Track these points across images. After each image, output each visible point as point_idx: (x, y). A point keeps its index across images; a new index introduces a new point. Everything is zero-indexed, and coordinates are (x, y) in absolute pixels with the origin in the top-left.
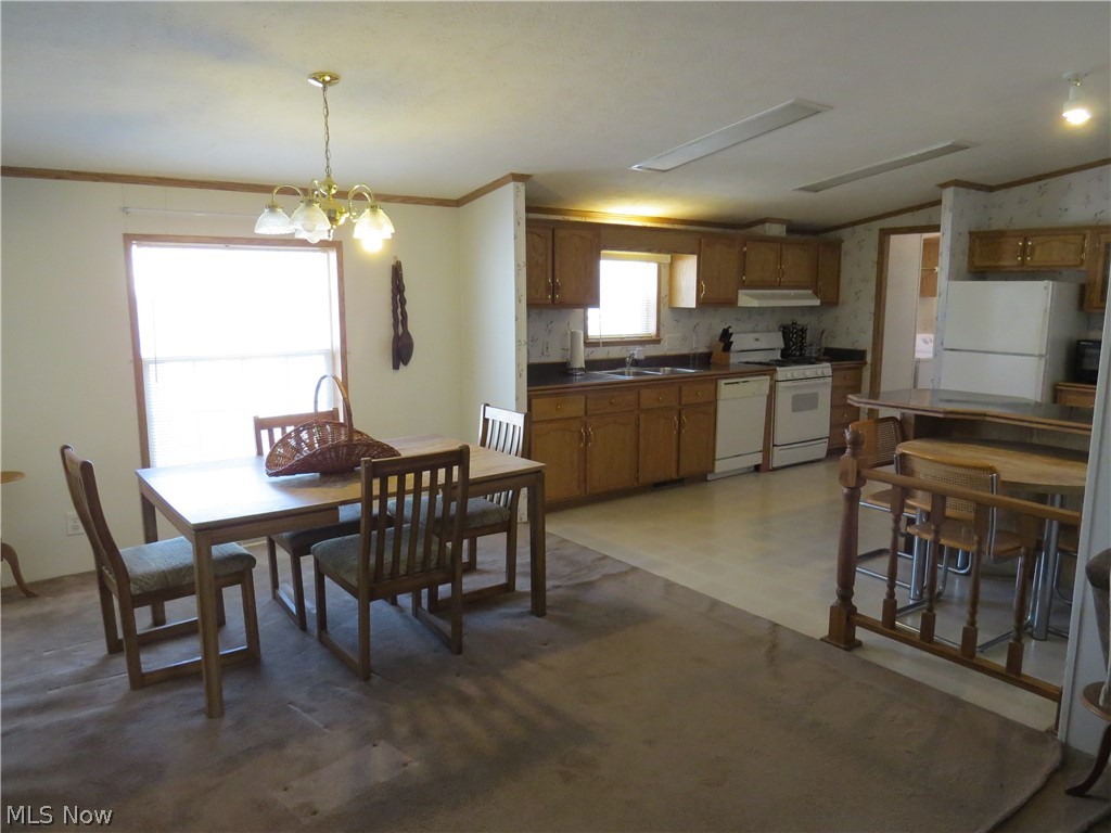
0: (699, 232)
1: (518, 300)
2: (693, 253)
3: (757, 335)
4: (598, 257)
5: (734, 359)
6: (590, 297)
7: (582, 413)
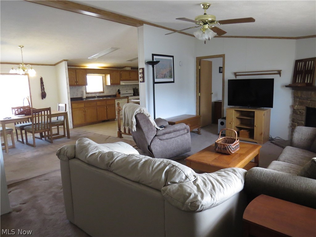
0: (110, 70)
1: (67, 84)
2: (109, 74)
3: (127, 91)
4: (87, 75)
5: (121, 96)
6: (85, 83)
7: (84, 107)
